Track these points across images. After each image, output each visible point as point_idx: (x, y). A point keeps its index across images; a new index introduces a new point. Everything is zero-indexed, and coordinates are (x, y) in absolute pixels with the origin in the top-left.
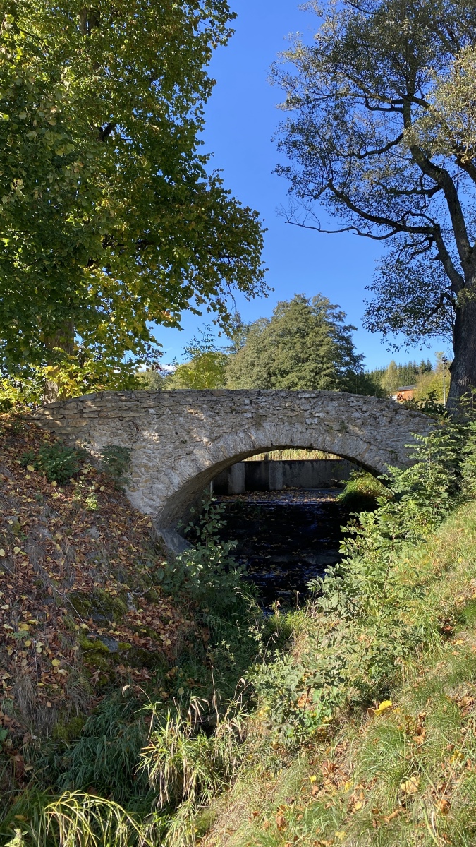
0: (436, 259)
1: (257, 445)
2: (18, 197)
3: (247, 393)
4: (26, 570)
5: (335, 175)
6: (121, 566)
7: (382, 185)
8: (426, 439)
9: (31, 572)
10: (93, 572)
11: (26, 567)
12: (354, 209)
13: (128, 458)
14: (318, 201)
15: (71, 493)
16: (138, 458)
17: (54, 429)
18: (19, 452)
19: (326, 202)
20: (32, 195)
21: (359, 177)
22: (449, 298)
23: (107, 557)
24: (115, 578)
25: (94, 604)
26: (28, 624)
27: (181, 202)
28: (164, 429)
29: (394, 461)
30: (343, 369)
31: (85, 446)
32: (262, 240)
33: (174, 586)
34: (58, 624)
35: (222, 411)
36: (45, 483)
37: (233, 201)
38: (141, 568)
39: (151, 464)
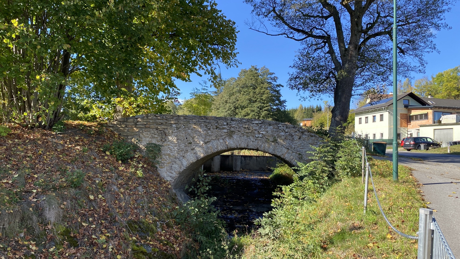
0: (327, 53)
1: (229, 147)
2: (110, 9)
3: (225, 119)
4: (105, 207)
5: (276, 5)
6: (154, 208)
7: (301, 12)
8: (318, 149)
9: (107, 209)
10: (139, 210)
11: (104, 206)
12: (286, 24)
13: (159, 150)
14: (267, 19)
15: (129, 168)
16: (165, 150)
17: (120, 133)
18: (102, 144)
19: (271, 19)
20: (118, 8)
21: (289, 7)
22: (333, 73)
23: (147, 203)
24: (151, 214)
25: (140, 227)
26: (105, 236)
27: (194, 15)
28: (180, 136)
29: (301, 159)
30: (275, 107)
31: (137, 143)
32: (236, 37)
33: (182, 219)
34: (121, 237)
35: (212, 128)
36: (115, 161)
37: (222, 16)
38: (165, 209)
39: (172, 154)
